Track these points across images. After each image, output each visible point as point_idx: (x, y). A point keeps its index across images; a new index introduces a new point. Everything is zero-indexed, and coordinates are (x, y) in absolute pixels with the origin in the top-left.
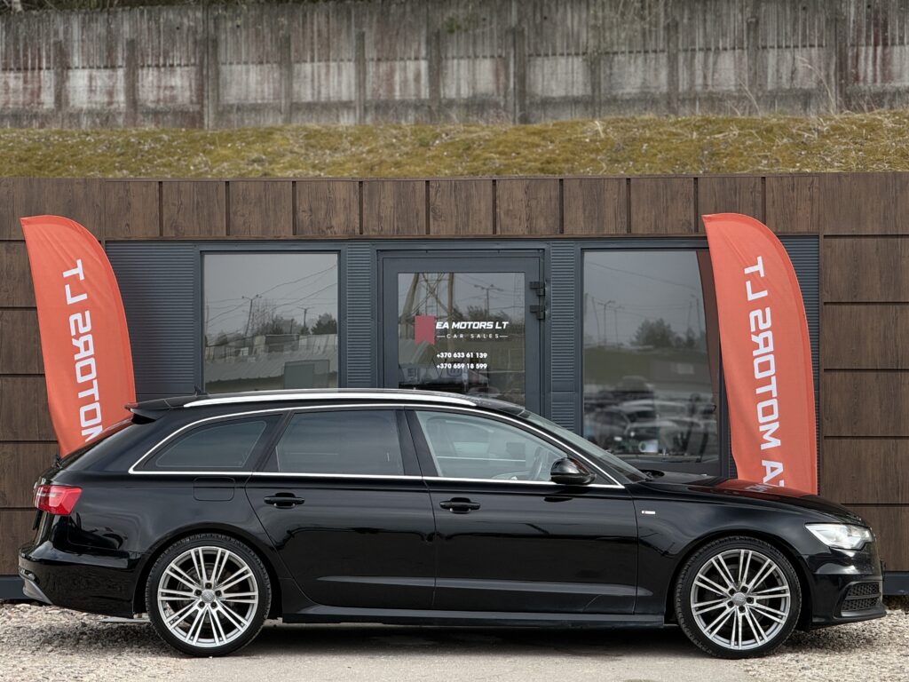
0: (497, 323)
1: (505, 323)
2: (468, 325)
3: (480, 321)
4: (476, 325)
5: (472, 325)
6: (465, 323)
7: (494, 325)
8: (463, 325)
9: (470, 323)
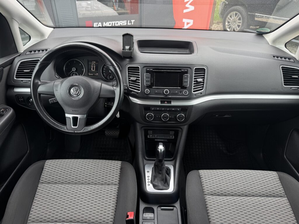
0: (129, 21)
1: (133, 21)
2: (112, 23)
3: (119, 21)
4: (117, 23)
5: (115, 23)
6: (111, 23)
7: (127, 22)
8: (110, 24)
9: (114, 22)
